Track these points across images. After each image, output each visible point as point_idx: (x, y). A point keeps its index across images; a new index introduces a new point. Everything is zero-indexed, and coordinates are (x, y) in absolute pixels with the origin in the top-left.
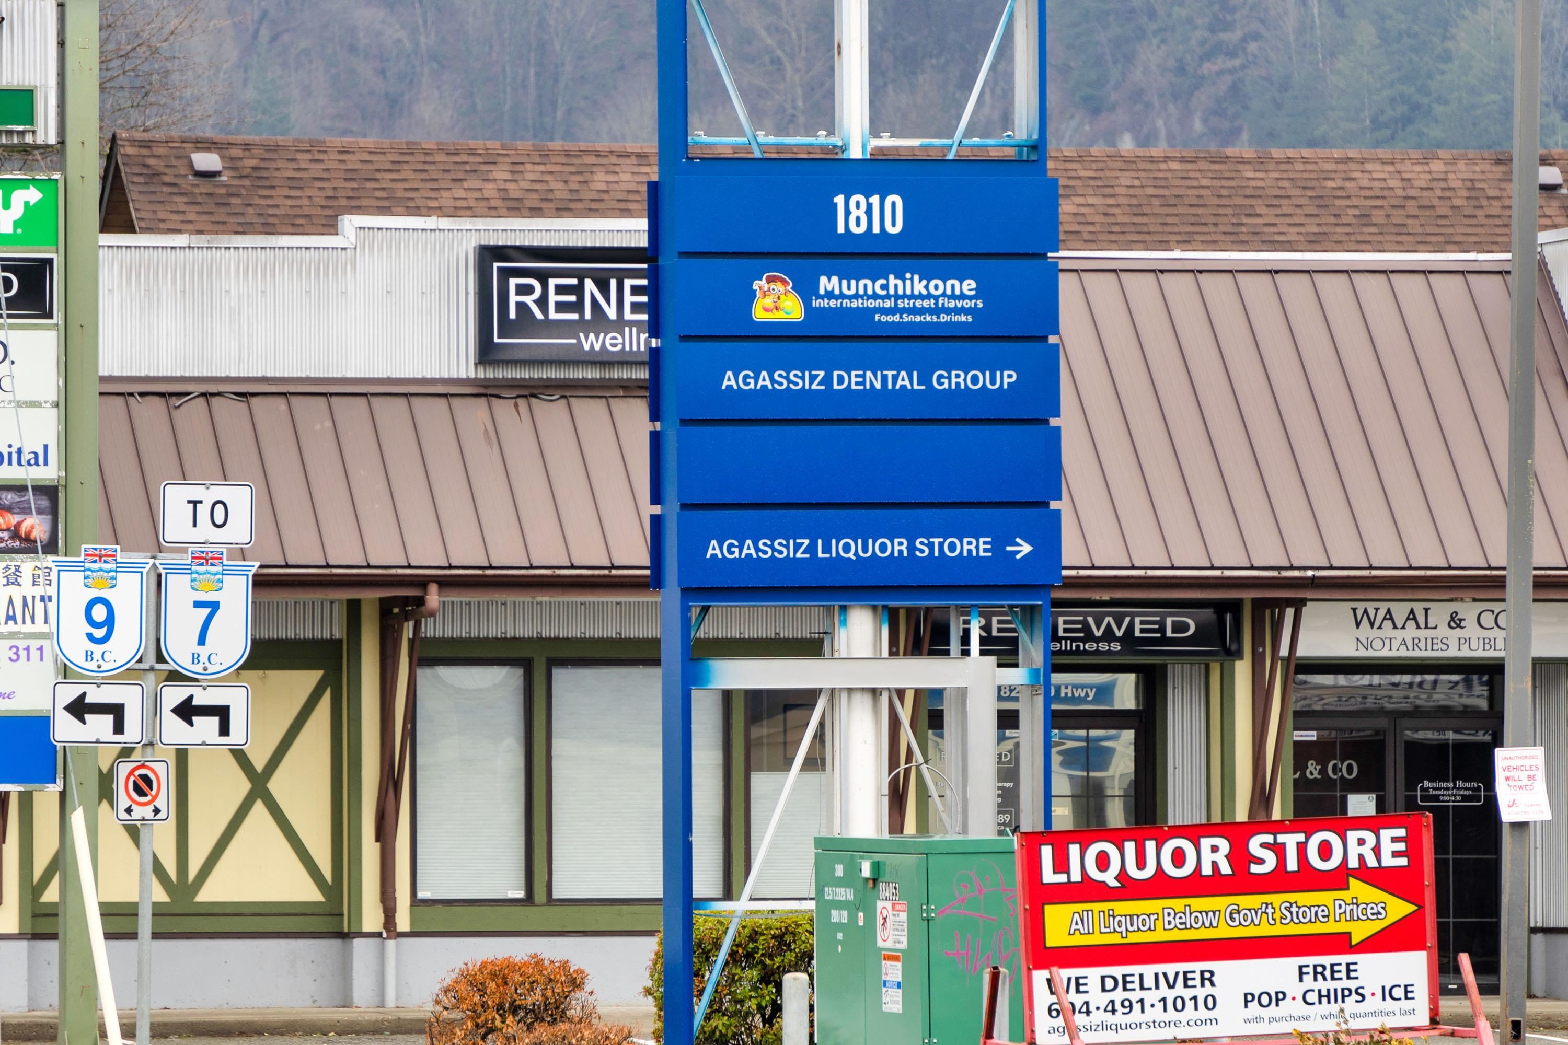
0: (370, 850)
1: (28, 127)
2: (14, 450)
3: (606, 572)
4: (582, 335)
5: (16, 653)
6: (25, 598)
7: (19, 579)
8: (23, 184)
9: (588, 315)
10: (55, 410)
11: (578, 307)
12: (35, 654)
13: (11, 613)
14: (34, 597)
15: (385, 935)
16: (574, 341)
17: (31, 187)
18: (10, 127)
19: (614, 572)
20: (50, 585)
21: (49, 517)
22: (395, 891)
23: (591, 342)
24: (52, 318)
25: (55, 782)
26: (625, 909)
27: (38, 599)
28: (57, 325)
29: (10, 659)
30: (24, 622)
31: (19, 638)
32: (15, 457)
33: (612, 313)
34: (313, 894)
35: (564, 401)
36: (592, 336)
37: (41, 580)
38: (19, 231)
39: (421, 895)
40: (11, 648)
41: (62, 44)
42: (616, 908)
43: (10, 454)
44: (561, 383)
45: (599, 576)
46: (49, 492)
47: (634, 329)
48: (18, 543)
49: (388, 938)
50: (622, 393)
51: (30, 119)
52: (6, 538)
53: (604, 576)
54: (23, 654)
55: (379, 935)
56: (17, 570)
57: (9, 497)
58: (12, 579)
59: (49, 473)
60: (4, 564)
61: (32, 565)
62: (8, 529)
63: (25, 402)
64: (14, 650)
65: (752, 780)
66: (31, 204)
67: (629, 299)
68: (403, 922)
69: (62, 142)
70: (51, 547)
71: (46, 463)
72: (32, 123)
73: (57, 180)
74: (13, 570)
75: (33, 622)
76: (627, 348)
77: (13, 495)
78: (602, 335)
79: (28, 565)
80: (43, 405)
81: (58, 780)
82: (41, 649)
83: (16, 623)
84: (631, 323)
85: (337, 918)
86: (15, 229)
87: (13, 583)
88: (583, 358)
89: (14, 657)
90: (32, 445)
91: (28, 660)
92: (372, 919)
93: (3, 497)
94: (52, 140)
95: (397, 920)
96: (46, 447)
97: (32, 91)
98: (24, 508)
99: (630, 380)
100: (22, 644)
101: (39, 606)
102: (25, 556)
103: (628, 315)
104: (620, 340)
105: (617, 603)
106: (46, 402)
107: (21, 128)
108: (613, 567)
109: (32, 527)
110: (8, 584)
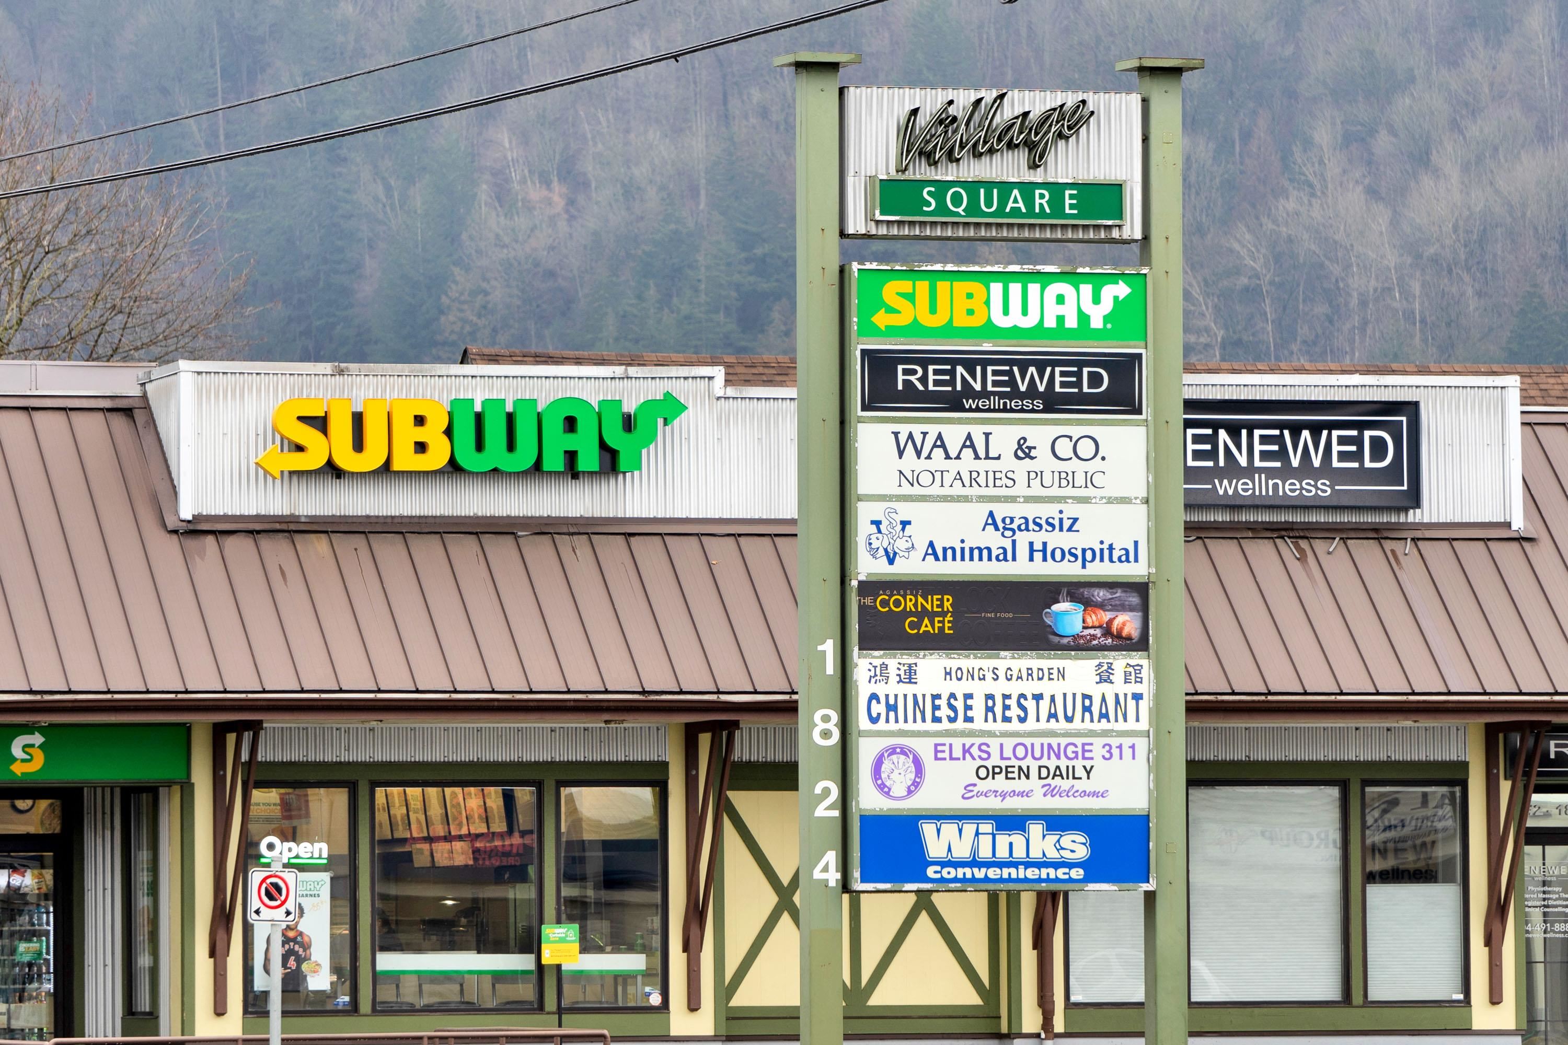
0: (1028, 958)
1: (1117, 222)
2: (1105, 546)
3: (1263, 698)
4: (1216, 481)
5: (1109, 752)
6: (1117, 696)
7: (1111, 677)
8: (1113, 278)
9: (1222, 463)
10: (1145, 506)
11: (1212, 455)
12: (1127, 752)
13: (1104, 711)
14: (1126, 695)
15: (1043, 1036)
16: (1210, 486)
17: (1120, 282)
18: (1100, 222)
19: (1270, 698)
20: (1141, 682)
21: (1140, 614)
22: (1053, 995)
23: (1225, 488)
24: (1141, 413)
25: (1148, 882)
26: (1257, 1011)
27: (1129, 697)
28: (1146, 420)
29: (1104, 757)
30: (1116, 721)
31: (1112, 736)
32: (1106, 553)
33: (1243, 461)
34: (973, 999)
35: (1199, 542)
36: (1225, 482)
37: (1133, 677)
38: (1109, 326)
39: (1074, 998)
40: (1104, 747)
41: (1145, 139)
42: (1248, 1010)
43: (1102, 550)
44: (1197, 526)
45: (1259, 702)
46: (1141, 589)
47: (1263, 476)
48: (1110, 640)
49: (1046, 1039)
50: (1250, 535)
51: (1119, 213)
52: (1099, 635)
53: (1263, 702)
54: (1116, 752)
55: (1038, 1036)
56: (1109, 668)
57: (1101, 594)
58: (1105, 676)
59: (1137, 570)
60: (1097, 662)
61: (1123, 662)
62: (1100, 627)
63: (1116, 498)
64: (1107, 748)
65: (1368, 891)
66: (1120, 299)
67: (1258, 448)
68: (1059, 1025)
69: (1146, 238)
70: (1141, 644)
71: (1136, 560)
72: (1121, 217)
73: (1145, 275)
74: (1105, 667)
75: (1125, 720)
76: (1257, 493)
77: (1105, 592)
78: (1235, 481)
79: (1120, 662)
80: (1134, 501)
81: (1151, 880)
82: (1133, 747)
83: (1109, 721)
84: (1261, 470)
85: (996, 1020)
86: (1105, 325)
87: (1105, 681)
88: (1218, 502)
89: (1108, 756)
90: (1122, 542)
91: (1121, 758)
92: (1031, 1020)
93: (1096, 593)
94: (1138, 235)
95: (1054, 1023)
96: (1136, 543)
97: (1121, 185)
98: (1116, 605)
99: (1256, 522)
100: (1115, 742)
101: (1131, 704)
102: (1117, 653)
103: (1258, 463)
104: (1251, 486)
105: (1246, 729)
106: (1136, 498)
107: (1110, 223)
108: (1270, 693)
109: (1124, 624)
110: (1100, 682)
